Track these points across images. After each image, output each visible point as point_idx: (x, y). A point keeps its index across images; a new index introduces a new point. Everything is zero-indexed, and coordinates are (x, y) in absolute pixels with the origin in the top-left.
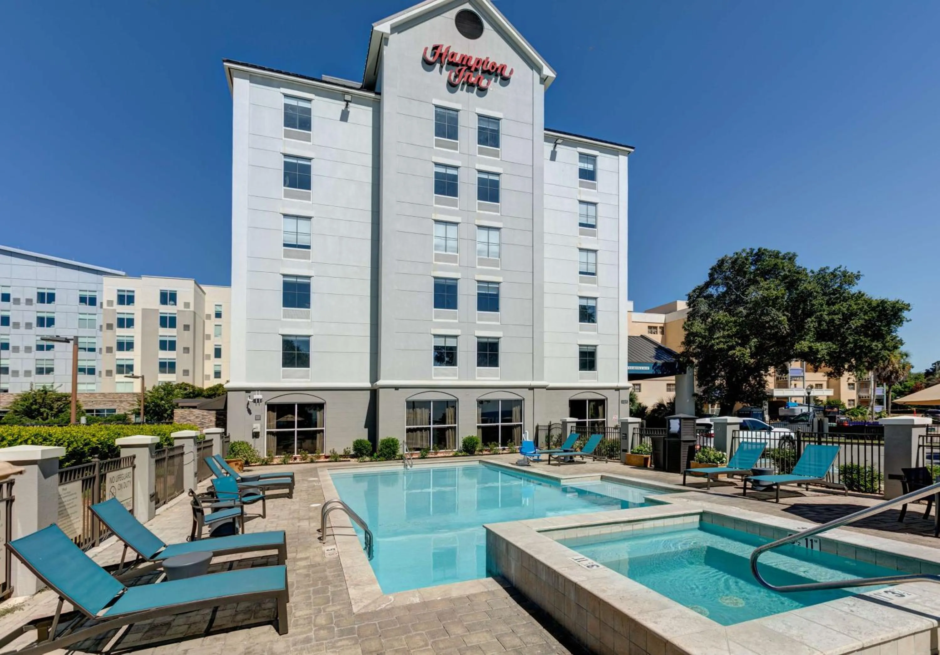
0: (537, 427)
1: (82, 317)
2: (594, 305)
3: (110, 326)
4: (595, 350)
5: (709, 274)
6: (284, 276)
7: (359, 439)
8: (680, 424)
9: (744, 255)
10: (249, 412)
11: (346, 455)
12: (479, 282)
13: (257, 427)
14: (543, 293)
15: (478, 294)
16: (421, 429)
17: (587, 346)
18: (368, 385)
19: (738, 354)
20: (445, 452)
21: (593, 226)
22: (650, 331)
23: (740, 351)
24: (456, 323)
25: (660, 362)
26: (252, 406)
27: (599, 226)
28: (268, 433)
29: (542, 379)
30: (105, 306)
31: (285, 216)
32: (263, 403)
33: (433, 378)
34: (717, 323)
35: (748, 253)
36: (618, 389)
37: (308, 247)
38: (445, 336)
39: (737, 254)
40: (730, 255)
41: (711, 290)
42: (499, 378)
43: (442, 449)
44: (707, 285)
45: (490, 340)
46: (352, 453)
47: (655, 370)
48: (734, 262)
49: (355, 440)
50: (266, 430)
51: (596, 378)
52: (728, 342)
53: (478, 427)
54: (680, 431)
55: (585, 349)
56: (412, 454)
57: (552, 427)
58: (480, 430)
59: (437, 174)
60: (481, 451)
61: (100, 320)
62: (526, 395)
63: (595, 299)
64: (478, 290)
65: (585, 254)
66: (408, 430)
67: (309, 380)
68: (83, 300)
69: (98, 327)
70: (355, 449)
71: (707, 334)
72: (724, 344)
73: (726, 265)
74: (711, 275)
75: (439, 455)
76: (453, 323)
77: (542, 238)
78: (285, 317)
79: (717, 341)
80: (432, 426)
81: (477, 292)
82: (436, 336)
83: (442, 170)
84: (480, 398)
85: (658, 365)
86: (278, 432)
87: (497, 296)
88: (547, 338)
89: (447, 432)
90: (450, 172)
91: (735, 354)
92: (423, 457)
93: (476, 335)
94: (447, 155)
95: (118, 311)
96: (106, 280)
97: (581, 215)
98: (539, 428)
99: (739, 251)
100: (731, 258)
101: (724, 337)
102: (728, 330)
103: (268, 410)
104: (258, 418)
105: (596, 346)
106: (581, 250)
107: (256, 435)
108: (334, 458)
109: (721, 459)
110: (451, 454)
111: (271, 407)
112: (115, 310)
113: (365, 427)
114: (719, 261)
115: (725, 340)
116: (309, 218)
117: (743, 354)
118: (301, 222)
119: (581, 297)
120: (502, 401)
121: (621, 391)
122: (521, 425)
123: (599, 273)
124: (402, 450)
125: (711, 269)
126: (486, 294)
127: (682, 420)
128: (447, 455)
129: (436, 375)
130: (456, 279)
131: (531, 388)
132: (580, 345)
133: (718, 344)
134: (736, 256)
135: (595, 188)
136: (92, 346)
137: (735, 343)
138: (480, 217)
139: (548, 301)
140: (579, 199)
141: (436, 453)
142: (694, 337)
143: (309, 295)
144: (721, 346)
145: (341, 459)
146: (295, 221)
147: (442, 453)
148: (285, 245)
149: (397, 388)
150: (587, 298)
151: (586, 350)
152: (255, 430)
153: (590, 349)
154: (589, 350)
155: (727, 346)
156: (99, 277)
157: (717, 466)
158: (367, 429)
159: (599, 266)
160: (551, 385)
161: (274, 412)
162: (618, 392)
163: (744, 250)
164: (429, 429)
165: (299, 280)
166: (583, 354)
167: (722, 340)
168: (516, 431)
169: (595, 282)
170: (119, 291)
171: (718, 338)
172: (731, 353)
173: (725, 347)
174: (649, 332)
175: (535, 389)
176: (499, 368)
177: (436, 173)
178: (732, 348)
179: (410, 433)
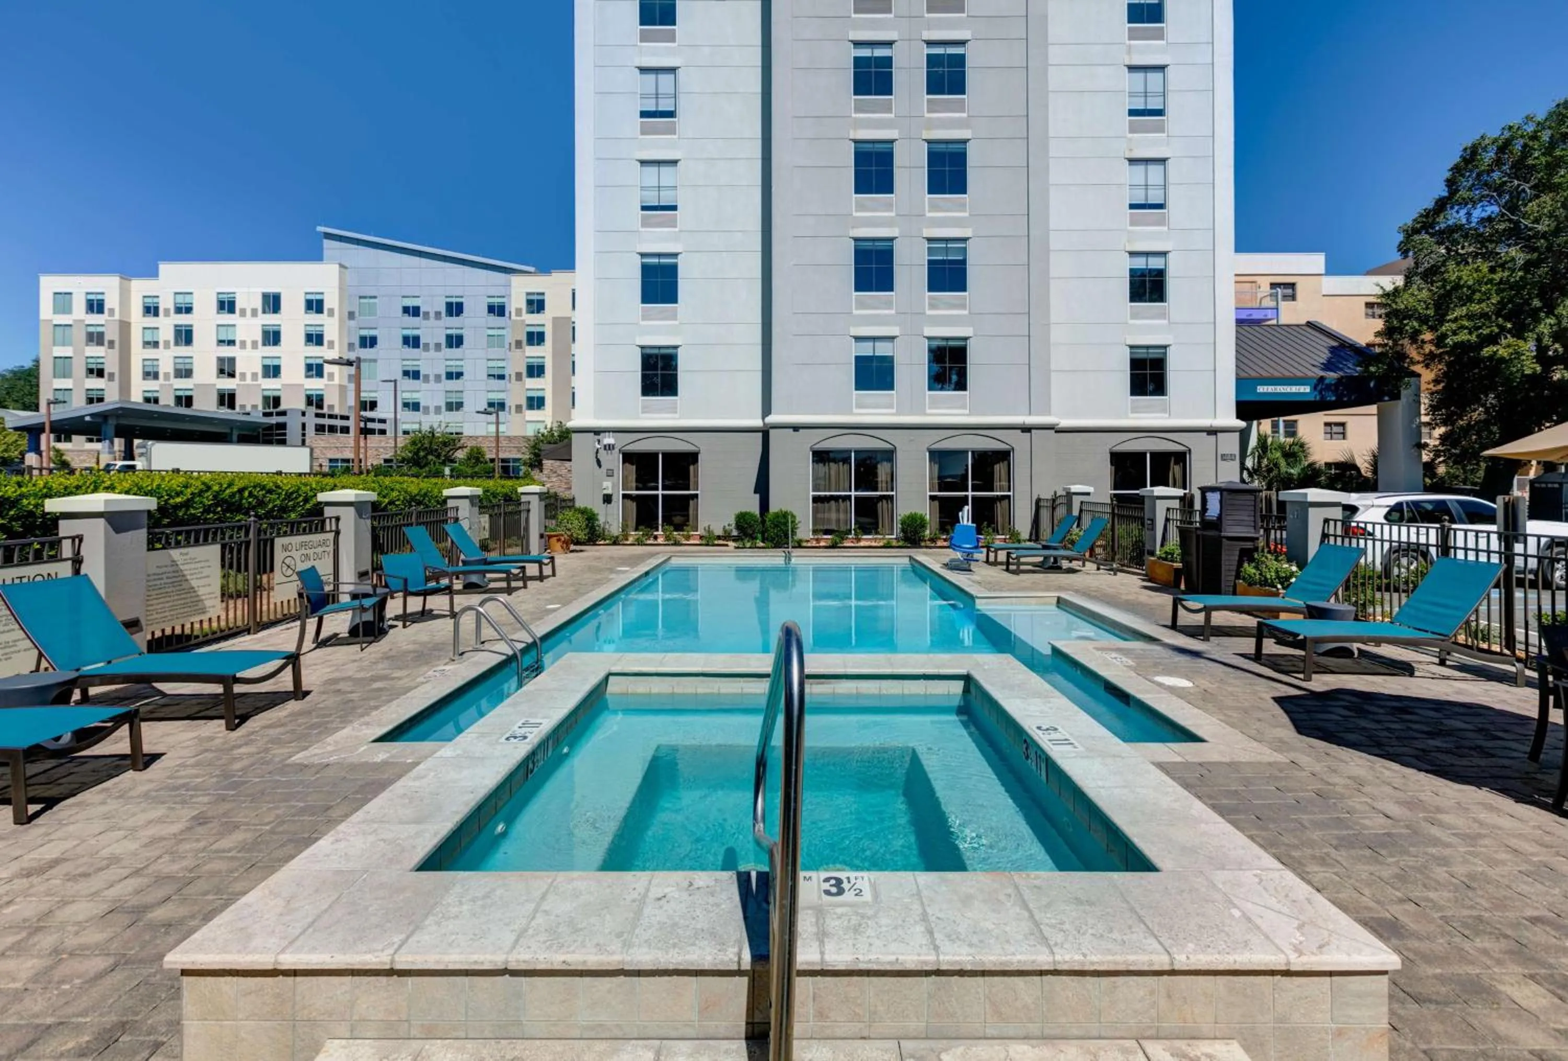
0: (1038, 501)
1: (491, 332)
2: (1163, 267)
3: (519, 344)
4: (1165, 353)
5: (1448, 181)
6: (643, 255)
7: (744, 510)
8: (1221, 502)
9: (1530, 128)
10: (599, 463)
11: (727, 536)
12: (930, 240)
13: (608, 486)
14: (1047, 251)
15: (930, 262)
16: (836, 498)
17: (1148, 347)
18: (758, 423)
19: (1503, 352)
20: (875, 540)
21: (1160, 113)
22: (1370, 311)
23: (1509, 346)
24: (891, 315)
25: (1332, 376)
26: (603, 455)
27: (1171, 111)
28: (625, 496)
29: (1048, 413)
30: (513, 317)
31: (643, 163)
32: (617, 450)
33: (855, 411)
34: (1453, 288)
35: (1539, 124)
36: (1212, 432)
37: (674, 208)
38: (874, 339)
39: (1510, 128)
40: (1494, 133)
41: (1455, 216)
42: (967, 412)
43: (869, 533)
44: (1441, 205)
45: (951, 343)
46: (735, 533)
47: (1320, 392)
48: (1504, 147)
49: (737, 511)
50: (621, 492)
51: (1165, 410)
52: (1480, 328)
53: (932, 498)
54: (1220, 517)
55: (1141, 354)
56: (818, 540)
57: (1058, 502)
58: (936, 503)
59: (858, 61)
60: (933, 540)
61: (510, 336)
62: (1016, 440)
63: (1164, 254)
64: (929, 255)
65: (1140, 168)
66: (816, 500)
67: (677, 416)
68: (491, 309)
69: (507, 346)
70: (738, 527)
71: (1431, 312)
72: (1470, 333)
73: (1489, 156)
74: (1451, 183)
75: (862, 544)
76: (886, 315)
77: (1046, 148)
78: (644, 318)
79: (1454, 326)
80: (853, 493)
81: (927, 258)
82: (858, 339)
83: (865, 52)
84: (934, 447)
85: (1327, 381)
86: (638, 496)
87: (964, 262)
88: (1056, 335)
89: (880, 505)
90: (879, 52)
91: (1495, 353)
92: (834, 546)
93: (926, 334)
94: (874, 25)
95: (528, 322)
96: (515, 280)
97: (1132, 95)
98: (1042, 504)
99: (1515, 121)
100: (1495, 141)
101: (1470, 317)
102: (1480, 301)
103: (624, 462)
104: (610, 474)
105: (1165, 347)
106: (1132, 161)
107: (608, 499)
108: (709, 540)
109: (1287, 578)
110: (881, 544)
111: (628, 457)
112: (523, 321)
113: (755, 492)
114: (1465, 149)
115: (1472, 324)
116: (674, 162)
117: (1517, 353)
118: (664, 170)
119: (1132, 254)
120: (973, 452)
121: (1219, 435)
122: (1009, 497)
123: (1171, 203)
124: (805, 531)
125: (1452, 169)
126: (943, 262)
127: (1225, 493)
128: (874, 544)
129: (859, 406)
130: (892, 239)
131: (1026, 429)
132: (1131, 347)
133: (1455, 333)
134: (1507, 134)
135: (1161, 38)
136: (500, 372)
137: (1496, 330)
138: (931, 124)
139: (1059, 265)
140: (1127, 63)
141: (859, 540)
142: (1401, 321)
143: (676, 283)
144: (1463, 336)
145: (721, 542)
146: (656, 169)
147: (867, 540)
148: (644, 208)
149: (796, 428)
150: (1147, 254)
151: (1145, 356)
152: (605, 492)
153: (1154, 354)
154: (1151, 356)
155: (1478, 336)
156: (507, 276)
157: (1276, 595)
158: (757, 496)
159: (1171, 190)
160: (1065, 423)
161: (632, 464)
162: (1213, 438)
163: (1529, 118)
164: (849, 497)
165: (663, 261)
166: (1136, 364)
167: (1466, 323)
168: (999, 508)
169: (1161, 222)
170: (528, 294)
171: (1455, 320)
172: (1486, 351)
173: (1474, 338)
174: (1367, 314)
175: (1033, 431)
176: (967, 393)
177: (856, 59)
178: (1493, 339)
179: (820, 505)
